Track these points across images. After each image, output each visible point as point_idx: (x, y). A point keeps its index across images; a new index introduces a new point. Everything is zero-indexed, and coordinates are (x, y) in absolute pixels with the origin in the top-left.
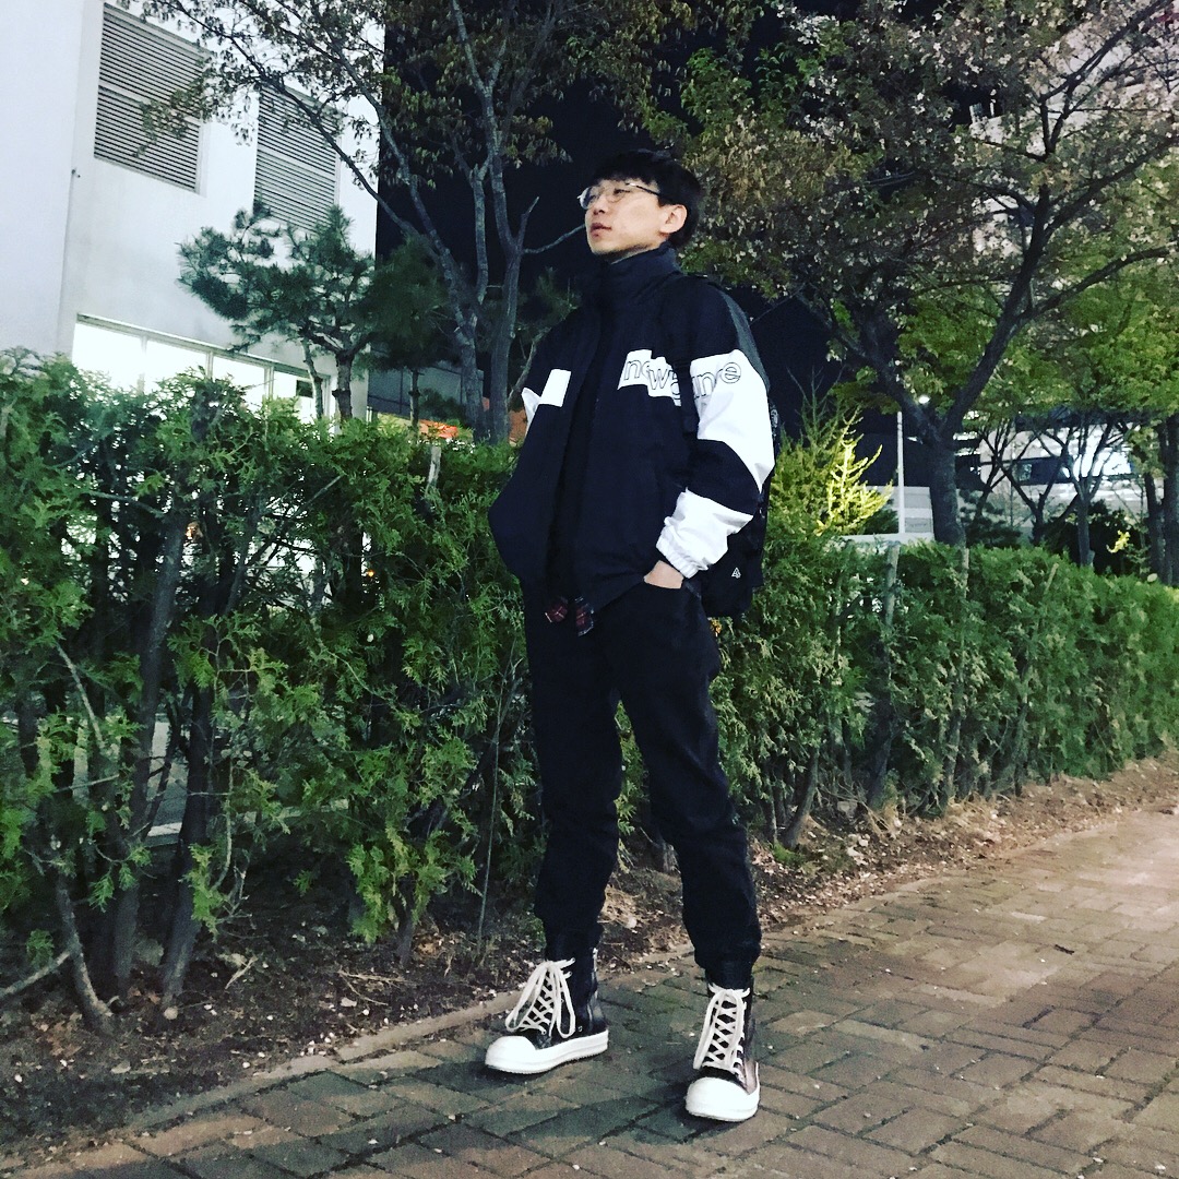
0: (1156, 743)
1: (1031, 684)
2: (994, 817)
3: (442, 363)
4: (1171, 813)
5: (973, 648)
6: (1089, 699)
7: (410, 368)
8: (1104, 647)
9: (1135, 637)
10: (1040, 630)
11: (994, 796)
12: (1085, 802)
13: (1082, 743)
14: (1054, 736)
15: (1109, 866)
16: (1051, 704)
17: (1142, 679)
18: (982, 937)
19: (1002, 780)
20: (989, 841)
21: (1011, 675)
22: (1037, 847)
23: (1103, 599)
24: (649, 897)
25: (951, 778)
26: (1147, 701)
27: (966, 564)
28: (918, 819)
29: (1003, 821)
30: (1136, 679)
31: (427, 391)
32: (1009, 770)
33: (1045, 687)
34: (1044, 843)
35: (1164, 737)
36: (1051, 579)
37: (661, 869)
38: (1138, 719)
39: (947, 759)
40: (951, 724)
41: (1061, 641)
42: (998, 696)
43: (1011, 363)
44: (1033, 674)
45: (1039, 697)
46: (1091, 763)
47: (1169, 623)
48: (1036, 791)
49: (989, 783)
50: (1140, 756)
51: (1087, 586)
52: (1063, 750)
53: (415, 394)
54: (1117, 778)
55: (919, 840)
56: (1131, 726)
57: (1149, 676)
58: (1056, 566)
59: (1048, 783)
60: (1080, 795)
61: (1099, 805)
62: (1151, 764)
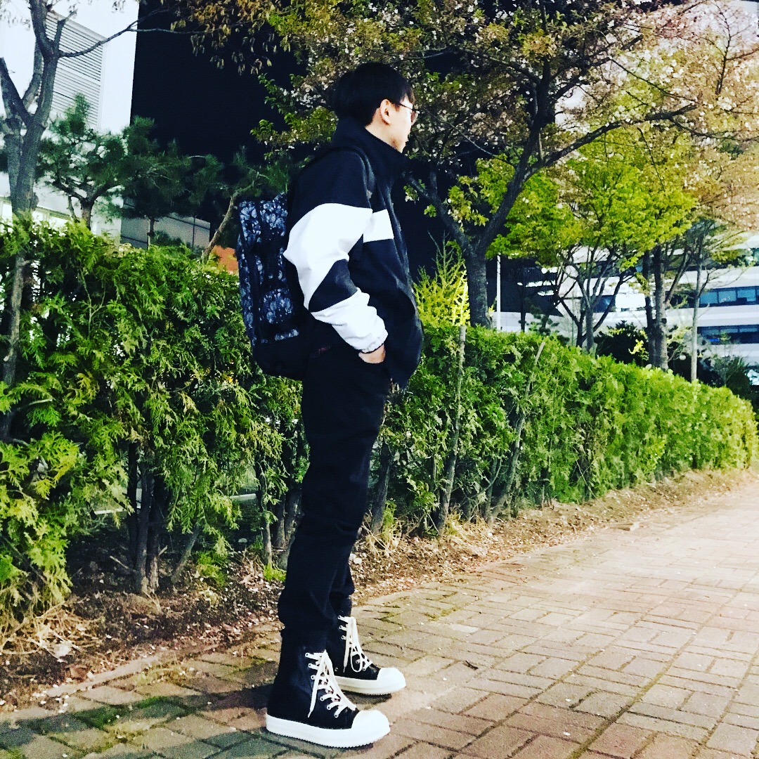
0: (632, 478)
1: (523, 433)
2: (490, 535)
4: (628, 530)
6: (575, 445)
8: (589, 408)
9: (611, 401)
12: (566, 523)
13: (567, 478)
14: (544, 472)
16: (541, 449)
18: (406, 653)
19: (500, 506)
20: (476, 556)
21: (502, 424)
22: (510, 561)
23: (586, 372)
25: (446, 505)
28: (416, 539)
29: (496, 538)
33: (536, 436)
34: (518, 558)
35: (638, 473)
39: (442, 494)
52: (552, 483)
53: (152, 234)
56: (610, 466)
58: (544, 344)
59: (540, 508)
60: (563, 517)
61: (576, 525)
62: (626, 492)
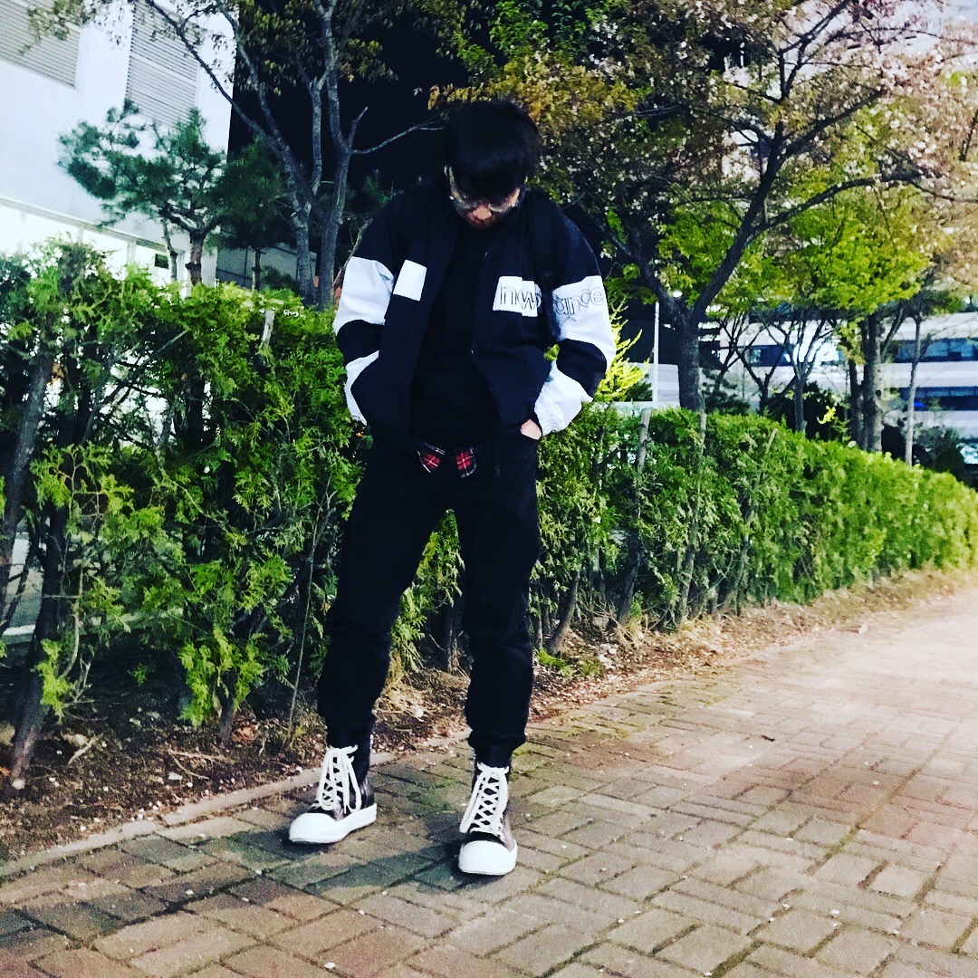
0: (849, 576)
1: (752, 525)
2: (719, 632)
3: (282, 245)
4: (857, 632)
5: (707, 494)
6: (798, 539)
7: (254, 248)
8: (812, 499)
9: (835, 492)
10: (761, 482)
11: (719, 615)
12: (791, 622)
13: (791, 575)
14: (769, 569)
15: (807, 673)
16: (767, 543)
17: (841, 524)
18: (703, 728)
19: (727, 603)
20: (714, 652)
21: (736, 518)
22: (750, 658)
23: (812, 459)
24: (434, 693)
25: (685, 600)
26: (843, 542)
27: (703, 426)
28: (657, 633)
29: (725, 636)
30: (835, 524)
31: (267, 268)
32: (732, 595)
33: (764, 528)
34: (756, 654)
35: (856, 571)
36: (771, 441)
37: (445, 670)
38: (836, 556)
39: (682, 585)
40: (687, 555)
41: (777, 492)
42: (725, 534)
43: (746, 266)
44: (754, 518)
45: (758, 535)
46: (797, 591)
47: (863, 480)
48: (752, 612)
49: (716, 606)
50: (836, 587)
51: (800, 449)
52: (776, 580)
53: (257, 269)
54: (818, 603)
55: (658, 650)
56: (830, 562)
57: (846, 523)
58: (776, 430)
59: (762, 606)
60: (788, 617)
61: (802, 624)
62: (843, 592)
